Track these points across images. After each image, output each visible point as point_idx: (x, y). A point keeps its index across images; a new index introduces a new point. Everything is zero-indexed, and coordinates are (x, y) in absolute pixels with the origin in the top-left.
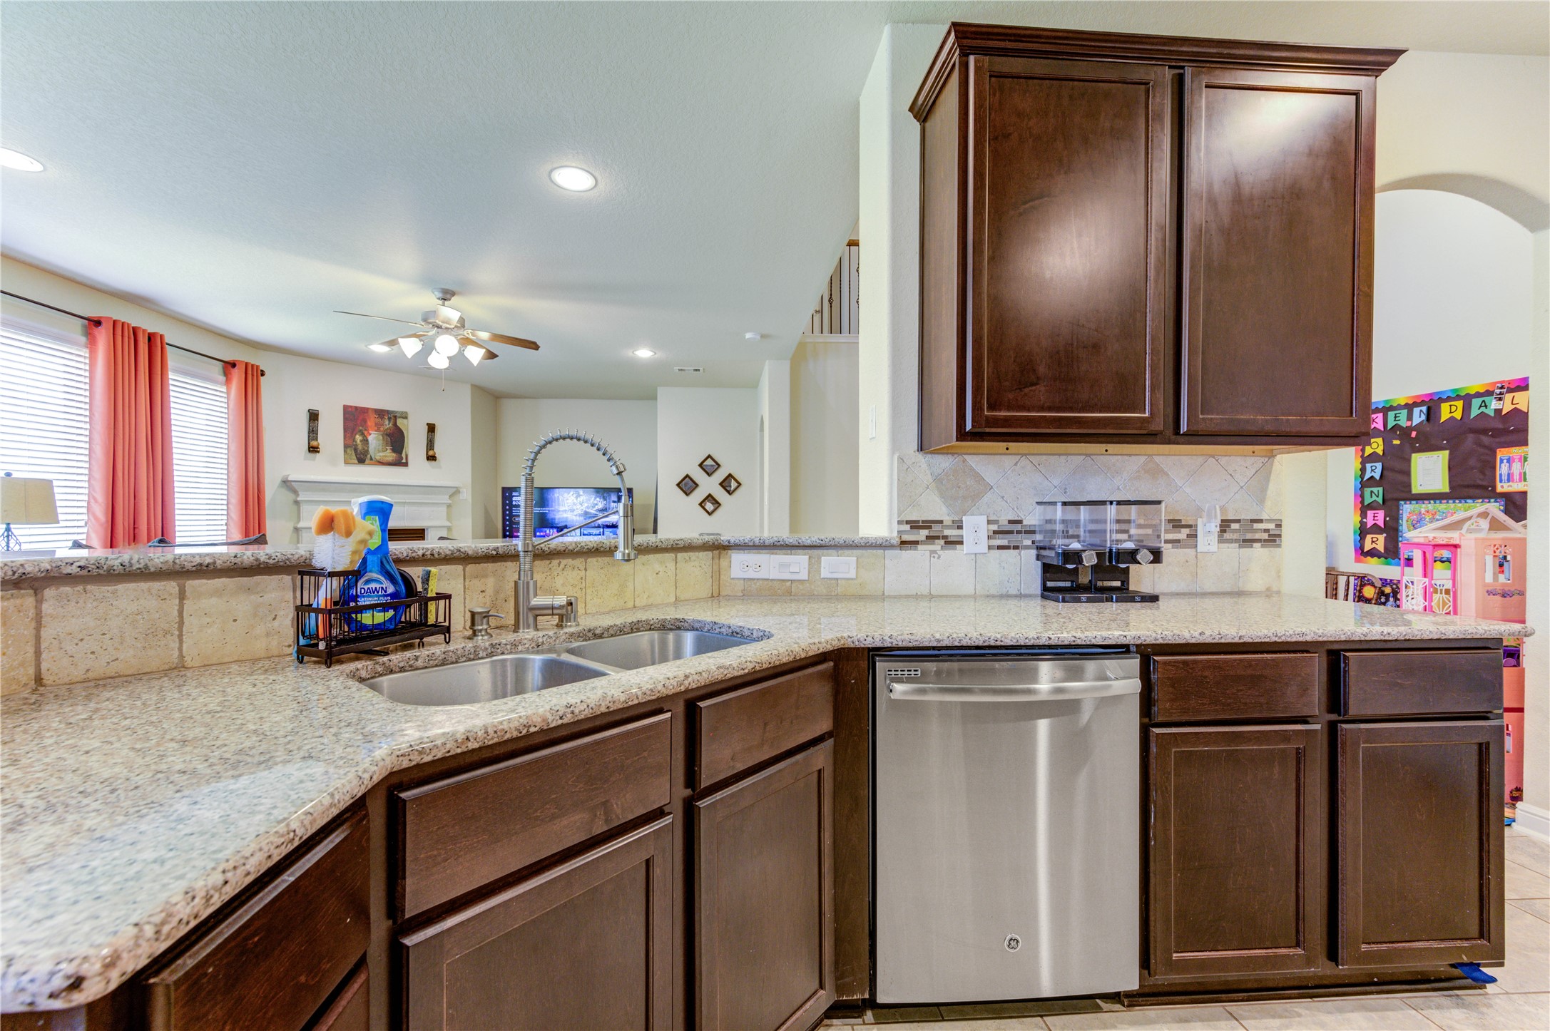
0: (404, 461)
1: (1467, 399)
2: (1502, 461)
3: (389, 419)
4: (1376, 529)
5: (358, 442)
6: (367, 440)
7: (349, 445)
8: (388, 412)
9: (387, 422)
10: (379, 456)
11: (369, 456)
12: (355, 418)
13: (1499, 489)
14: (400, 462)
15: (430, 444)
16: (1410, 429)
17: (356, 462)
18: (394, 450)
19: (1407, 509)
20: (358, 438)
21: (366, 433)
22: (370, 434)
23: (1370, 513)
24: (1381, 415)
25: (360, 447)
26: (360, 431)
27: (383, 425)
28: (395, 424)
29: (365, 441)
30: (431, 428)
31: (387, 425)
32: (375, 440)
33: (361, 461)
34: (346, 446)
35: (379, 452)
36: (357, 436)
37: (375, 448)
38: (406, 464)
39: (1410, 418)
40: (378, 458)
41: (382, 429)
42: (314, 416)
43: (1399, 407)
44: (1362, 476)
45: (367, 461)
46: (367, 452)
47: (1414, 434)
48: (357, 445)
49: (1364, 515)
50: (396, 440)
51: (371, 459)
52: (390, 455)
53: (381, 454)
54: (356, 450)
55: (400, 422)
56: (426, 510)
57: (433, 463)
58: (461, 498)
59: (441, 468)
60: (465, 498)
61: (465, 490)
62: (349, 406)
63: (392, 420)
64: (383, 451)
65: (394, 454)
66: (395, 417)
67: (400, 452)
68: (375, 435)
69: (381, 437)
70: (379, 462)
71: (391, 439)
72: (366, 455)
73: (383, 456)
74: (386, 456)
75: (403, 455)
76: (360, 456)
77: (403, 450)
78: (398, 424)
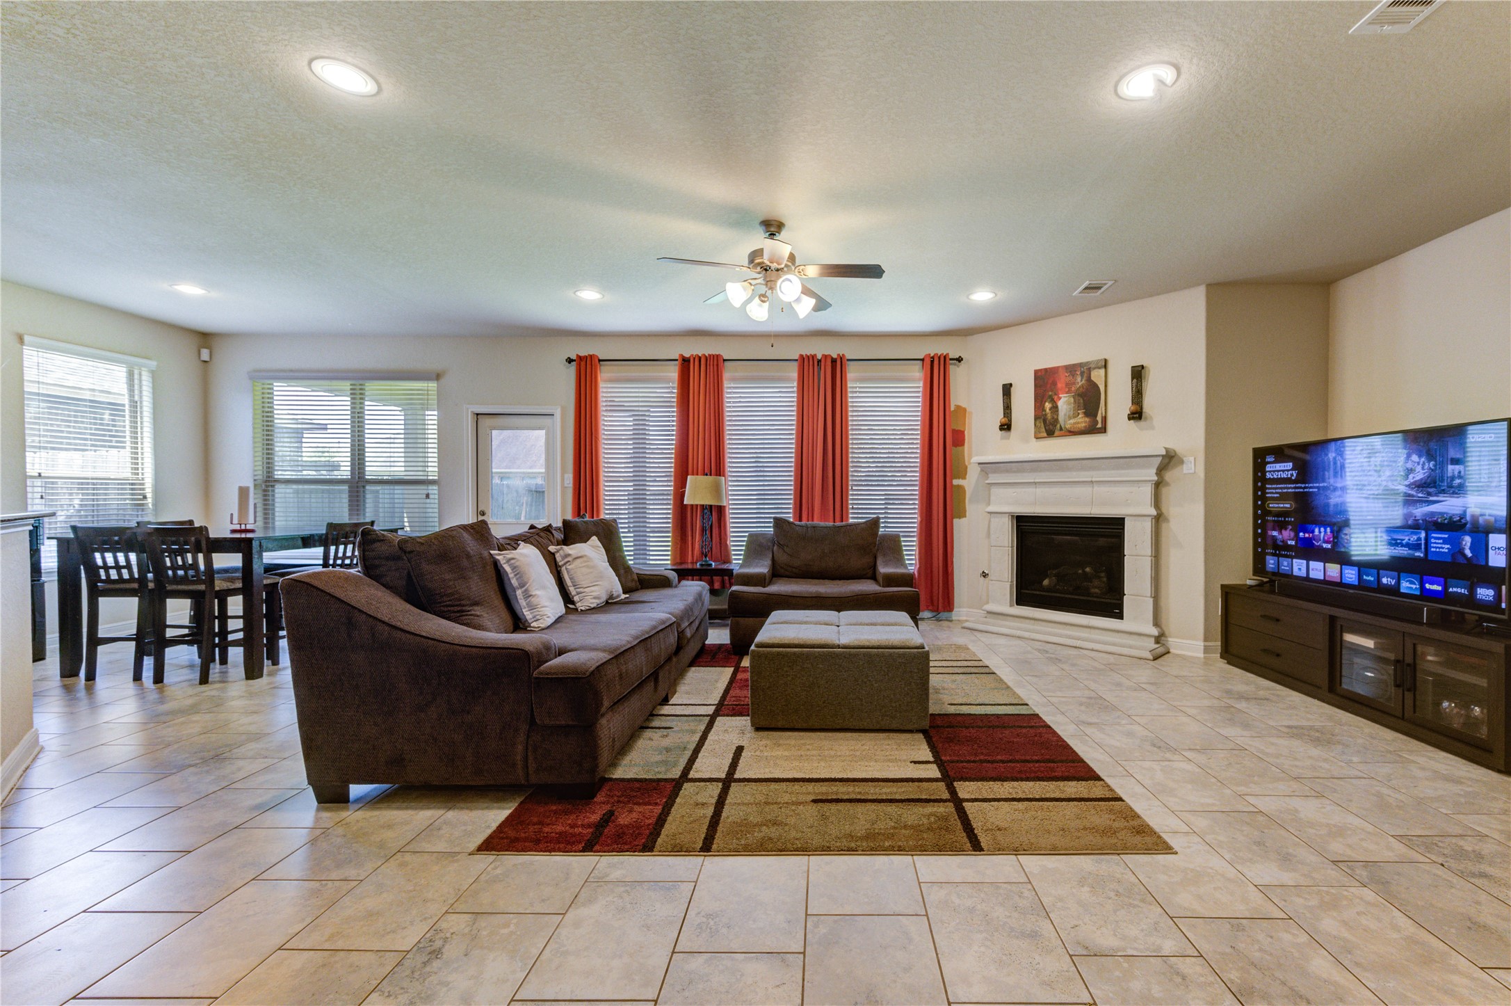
0: (1099, 425)
3: (1082, 374)
5: (1048, 410)
6: (1057, 407)
7: (1039, 416)
8: (1081, 365)
9: (1079, 379)
10: (1069, 424)
11: (1058, 426)
12: (1045, 382)
14: (1096, 428)
15: (1138, 396)
17: (1045, 435)
18: (1087, 414)
21: (1056, 397)
22: (1060, 398)
25: (1049, 416)
26: (1050, 396)
27: (1074, 383)
28: (1089, 379)
29: (1055, 408)
31: (1080, 381)
32: (1065, 404)
33: (1050, 434)
34: (1036, 418)
35: (1070, 418)
36: (1047, 404)
37: (1065, 415)
38: (1103, 430)
40: (1068, 426)
41: (1073, 389)
42: (1007, 390)
45: (1057, 433)
46: (1056, 421)
48: (1046, 415)
50: (1090, 400)
51: (1061, 429)
52: (1082, 421)
53: (1072, 421)
54: (1045, 421)
55: (1097, 376)
56: (1122, 490)
57: (1142, 423)
58: (1185, 471)
59: (1152, 428)
60: (1192, 471)
61: (1192, 459)
62: (1041, 370)
63: (1085, 375)
64: (1074, 417)
65: (1087, 419)
66: (1089, 370)
67: (1096, 416)
68: (1066, 399)
69: (1072, 400)
70: (1070, 432)
71: (1084, 400)
72: (1056, 426)
73: (1075, 423)
74: (1078, 423)
75: (1099, 418)
76: (1048, 427)
77: (1100, 412)
78: (1092, 378)
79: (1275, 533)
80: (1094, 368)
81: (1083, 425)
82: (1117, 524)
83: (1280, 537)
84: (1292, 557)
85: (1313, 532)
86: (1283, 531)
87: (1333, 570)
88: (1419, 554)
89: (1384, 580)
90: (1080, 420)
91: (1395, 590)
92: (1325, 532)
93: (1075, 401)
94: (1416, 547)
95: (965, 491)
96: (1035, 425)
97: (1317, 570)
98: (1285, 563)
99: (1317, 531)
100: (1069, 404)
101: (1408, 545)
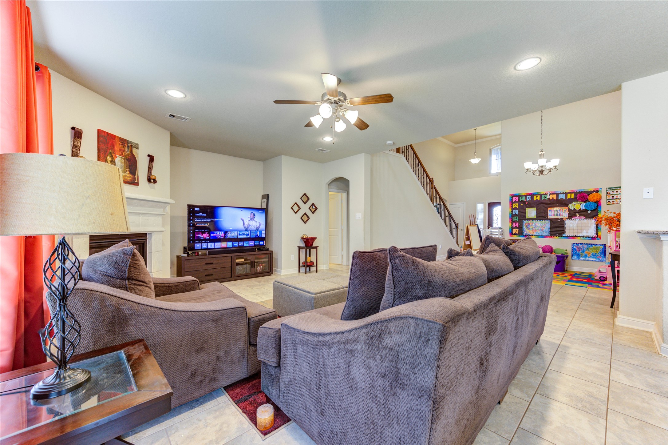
0: (136, 181)
1: (541, 195)
2: (549, 211)
3: (128, 147)
4: (516, 228)
5: (109, 162)
6: (114, 162)
8: (127, 141)
9: (127, 150)
12: (106, 143)
13: (549, 218)
14: (134, 182)
15: (150, 170)
16: (526, 202)
18: (131, 173)
19: (525, 223)
21: (114, 155)
23: (514, 224)
24: (517, 197)
26: (110, 153)
27: (124, 151)
28: (131, 152)
30: (151, 159)
31: (127, 152)
36: (108, 157)
38: (137, 184)
39: (526, 198)
41: (123, 154)
42: (78, 134)
43: (523, 196)
44: (512, 213)
47: (527, 203)
49: (512, 224)
50: (132, 165)
55: (135, 152)
56: (151, 218)
60: (167, 211)
62: (103, 131)
64: (125, 172)
65: (131, 176)
66: (131, 146)
67: (135, 175)
68: (120, 159)
71: (129, 164)
73: (124, 176)
75: (136, 177)
77: (136, 173)
78: (133, 152)
79: (199, 235)
81: (129, 178)
83: (202, 236)
84: (208, 243)
85: (217, 234)
86: (204, 234)
87: (224, 244)
88: (249, 236)
89: (240, 244)
90: (127, 175)
91: (243, 246)
92: (221, 233)
93: (125, 162)
94: (248, 235)
97: (218, 245)
98: (205, 245)
99: (218, 233)
100: (122, 163)
101: (246, 235)
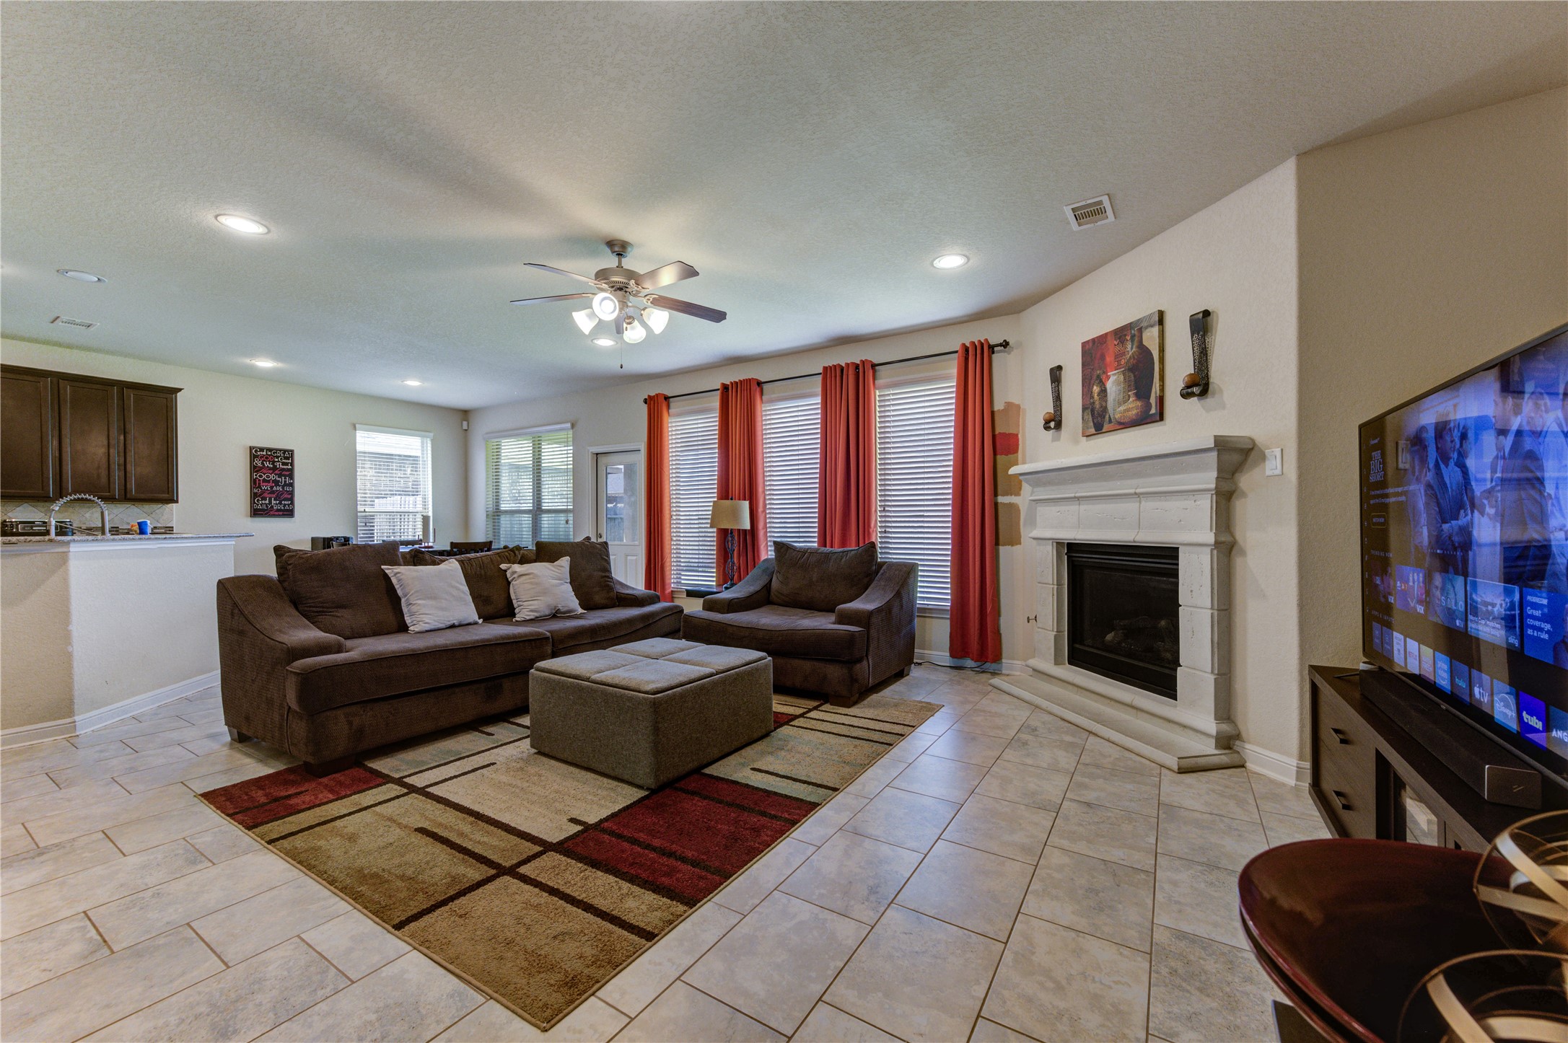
0: (1155, 410)
3: (1132, 338)
5: (1096, 396)
6: (1105, 391)
7: (1088, 407)
8: (1129, 326)
9: (1129, 346)
11: (1107, 416)
14: (1152, 415)
15: (1200, 362)
17: (1094, 431)
18: (1138, 397)
20: (1096, 389)
21: (1103, 377)
22: (1108, 377)
25: (1097, 405)
26: (1099, 377)
27: (1124, 354)
28: (1140, 345)
29: (1103, 393)
30: (1202, 324)
31: (1130, 349)
32: (1114, 383)
33: (1099, 429)
34: (1084, 409)
35: (1120, 404)
36: (1095, 387)
37: (1114, 400)
40: (1118, 416)
41: (1123, 362)
42: (1056, 375)
45: (1106, 427)
46: (1105, 409)
48: (1095, 403)
50: (1142, 374)
51: (1110, 421)
52: (1132, 407)
53: (1122, 408)
54: (1092, 411)
55: (1150, 338)
56: (1174, 505)
57: (1209, 401)
58: (1268, 473)
59: (1223, 406)
60: (1278, 472)
61: (1277, 452)
62: (1088, 342)
63: (1136, 339)
64: (1125, 402)
65: (1139, 403)
66: (1140, 331)
67: (1149, 399)
68: (1115, 377)
69: (1122, 377)
70: (1120, 423)
71: (1135, 376)
72: (1104, 417)
73: (1126, 411)
74: (1128, 410)
75: (1153, 400)
76: (1098, 421)
77: (1153, 390)
78: (1144, 343)
79: (1378, 580)
80: (1147, 328)
81: (1135, 412)
82: (1169, 555)
83: (1383, 587)
86: (1384, 578)
95: (1019, 510)
96: (1083, 418)
98: (1388, 638)
